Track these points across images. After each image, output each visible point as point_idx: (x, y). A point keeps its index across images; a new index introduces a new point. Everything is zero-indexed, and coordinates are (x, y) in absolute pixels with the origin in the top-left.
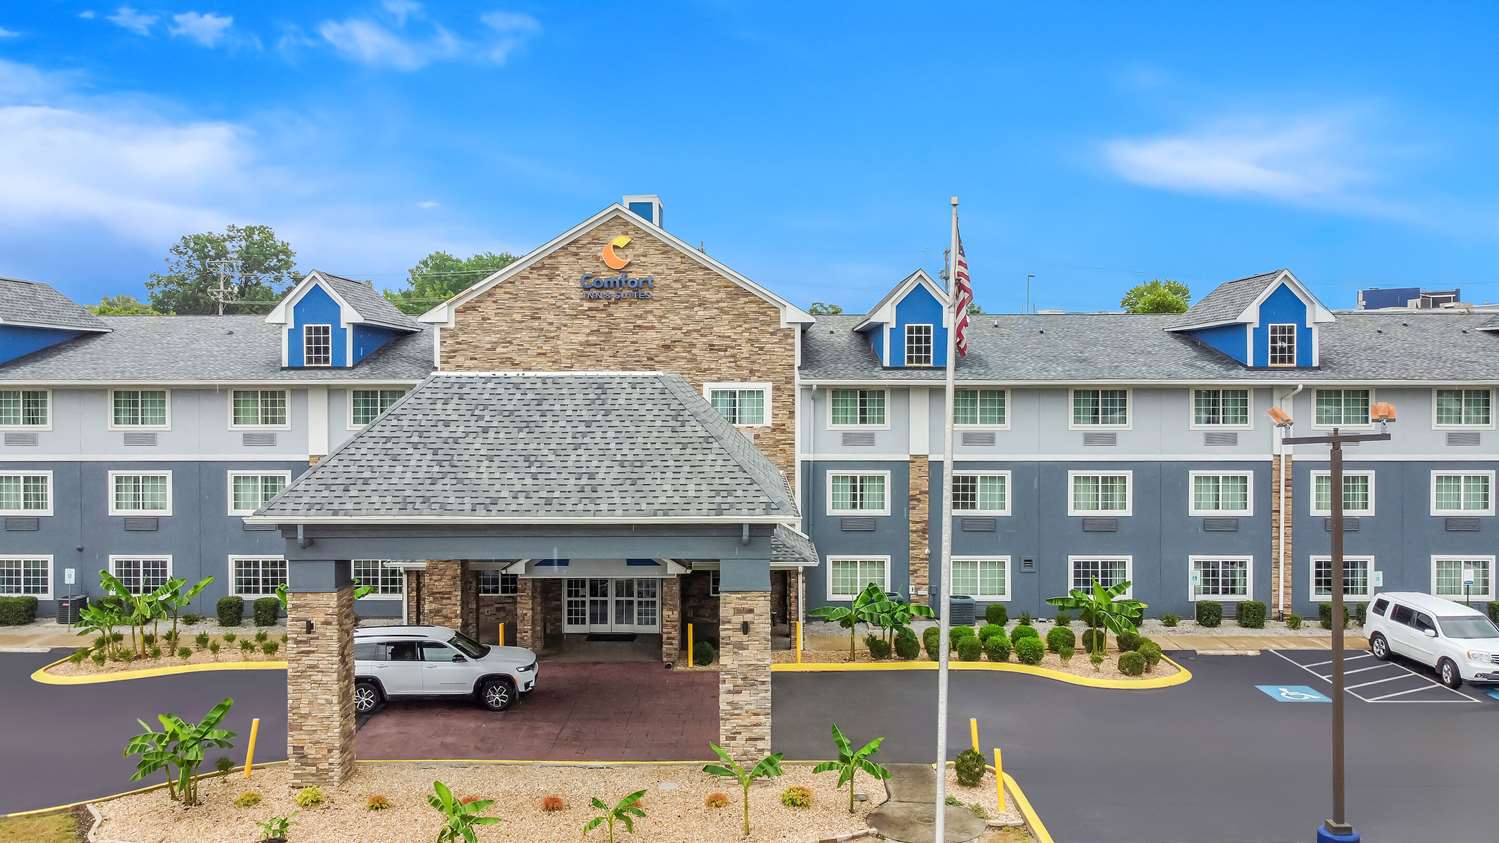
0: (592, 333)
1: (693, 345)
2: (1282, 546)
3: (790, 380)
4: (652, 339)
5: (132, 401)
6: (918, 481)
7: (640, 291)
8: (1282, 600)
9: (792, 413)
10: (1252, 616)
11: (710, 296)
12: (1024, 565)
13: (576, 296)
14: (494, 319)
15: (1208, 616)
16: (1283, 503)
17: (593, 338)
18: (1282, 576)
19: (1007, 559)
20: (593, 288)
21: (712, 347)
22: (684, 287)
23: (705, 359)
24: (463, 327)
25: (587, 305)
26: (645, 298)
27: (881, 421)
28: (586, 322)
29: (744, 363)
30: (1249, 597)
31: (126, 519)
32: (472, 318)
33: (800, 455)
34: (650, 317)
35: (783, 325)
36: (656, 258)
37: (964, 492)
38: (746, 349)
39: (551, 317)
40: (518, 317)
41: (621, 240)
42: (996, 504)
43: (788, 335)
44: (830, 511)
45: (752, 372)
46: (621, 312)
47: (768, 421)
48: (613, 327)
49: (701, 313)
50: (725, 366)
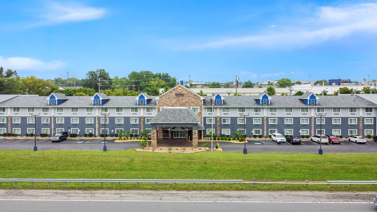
0: (176, 100)
1: (189, 102)
2: (265, 128)
3: (202, 106)
4: (184, 101)
6: (218, 119)
7: (183, 95)
8: (265, 135)
9: (202, 111)
10: (260, 137)
11: (192, 96)
12: (232, 130)
13: (175, 96)
14: (164, 99)
15: (255, 137)
16: (265, 122)
17: (177, 101)
18: (265, 132)
19: (230, 129)
20: (177, 95)
21: (192, 102)
22: (188, 95)
23: (191, 104)
24: (160, 100)
25: (176, 97)
26: (183, 96)
27: (213, 112)
28: (176, 99)
29: (196, 104)
30: (261, 134)
31: (117, 124)
32: (162, 99)
33: (203, 116)
34: (184, 98)
35: (201, 99)
36: (185, 91)
37: (224, 121)
38: (196, 102)
39: (171, 98)
40: (167, 98)
41: (180, 89)
42: (228, 122)
43: (201, 101)
44: (207, 123)
45: (197, 105)
46: (180, 98)
47: (199, 112)
48: (179, 100)
49: (190, 98)
50: (193, 105)
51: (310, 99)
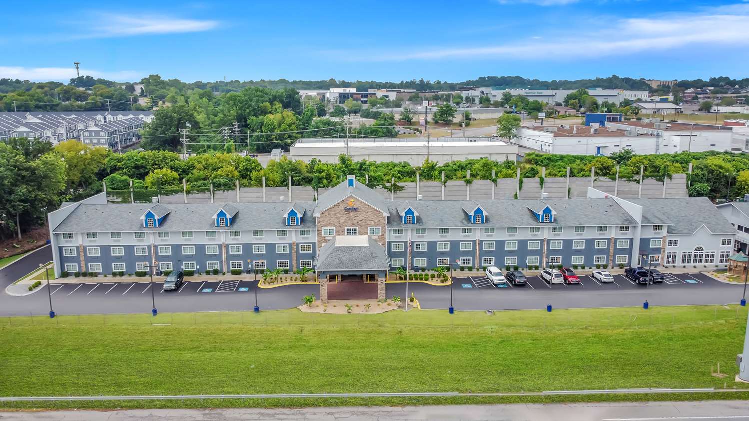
1: (366, 220)
2: (477, 256)
3: (385, 226)
4: (358, 219)
5: (256, 233)
6: (409, 245)
7: (356, 210)
8: (477, 266)
9: (385, 233)
10: (470, 269)
11: (369, 211)
12: (429, 260)
13: (343, 211)
14: (328, 216)
15: (462, 269)
16: (477, 248)
17: (347, 219)
18: (477, 261)
19: (426, 259)
20: (347, 209)
21: (370, 220)
22: (364, 209)
23: (368, 222)
24: (321, 217)
25: (345, 213)
26: (357, 211)
27: (402, 233)
28: (345, 216)
29: (376, 223)
30: (471, 265)
31: (256, 254)
32: (323, 215)
33: (387, 240)
34: (358, 215)
36: (358, 203)
37: (418, 246)
38: (376, 221)
39: (338, 215)
40: (332, 215)
41: (352, 200)
42: (424, 248)
43: (384, 217)
44: (392, 251)
45: (377, 225)
46: (352, 214)
47: (380, 234)
48: (350, 217)
49: (368, 214)
50: (372, 224)
51: (543, 214)
